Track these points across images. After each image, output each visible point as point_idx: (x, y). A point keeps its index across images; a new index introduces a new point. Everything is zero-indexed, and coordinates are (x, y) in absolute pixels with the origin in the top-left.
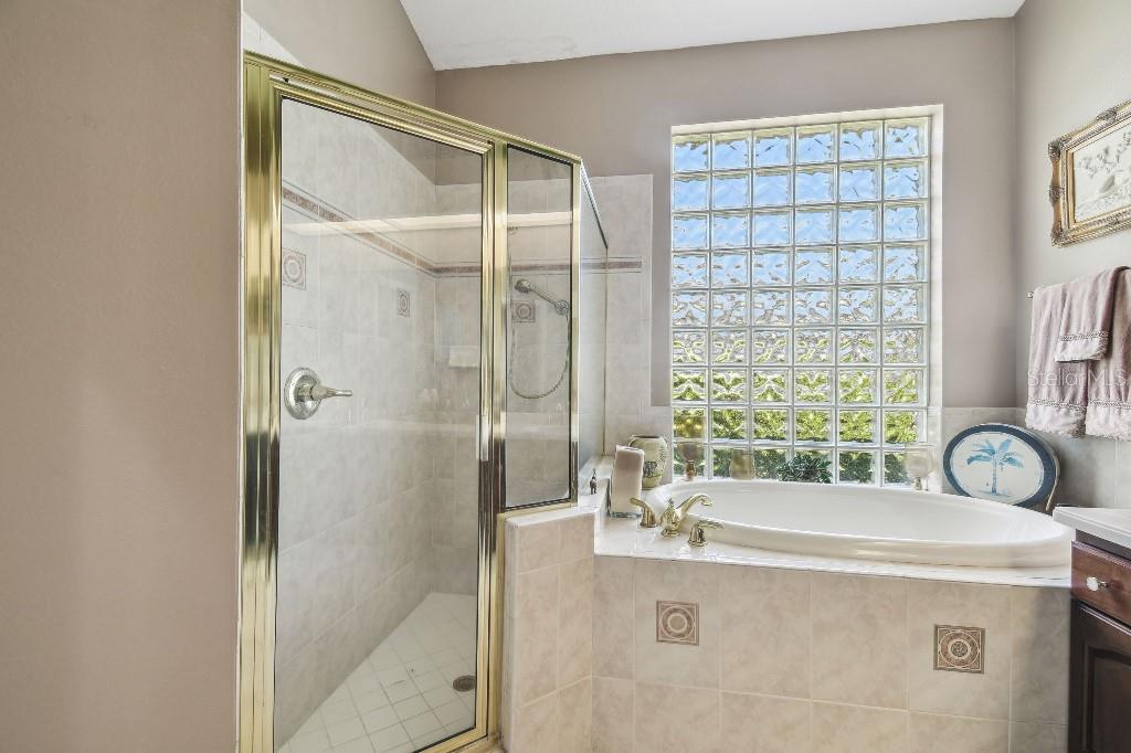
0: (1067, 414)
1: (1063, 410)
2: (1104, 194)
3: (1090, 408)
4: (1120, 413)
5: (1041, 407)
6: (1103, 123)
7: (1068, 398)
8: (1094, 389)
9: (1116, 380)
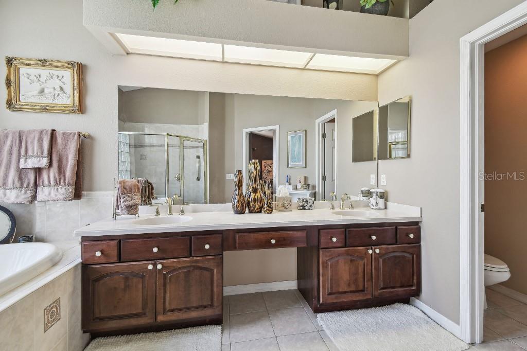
0: (25, 193)
1: (23, 191)
2: (38, 94)
3: (39, 190)
4: (57, 190)
5: (8, 192)
6: (39, 62)
7: (25, 185)
8: (41, 181)
9: (55, 177)
